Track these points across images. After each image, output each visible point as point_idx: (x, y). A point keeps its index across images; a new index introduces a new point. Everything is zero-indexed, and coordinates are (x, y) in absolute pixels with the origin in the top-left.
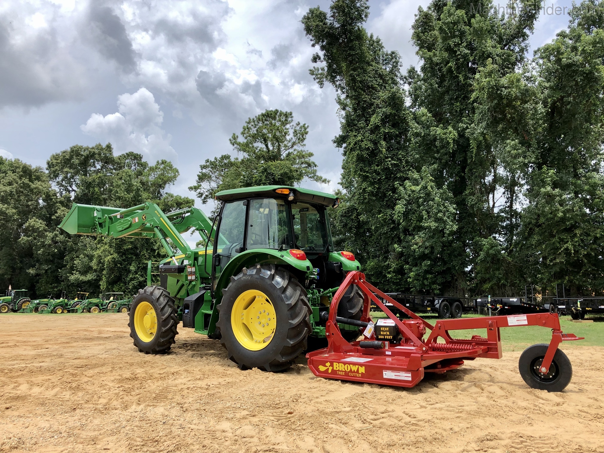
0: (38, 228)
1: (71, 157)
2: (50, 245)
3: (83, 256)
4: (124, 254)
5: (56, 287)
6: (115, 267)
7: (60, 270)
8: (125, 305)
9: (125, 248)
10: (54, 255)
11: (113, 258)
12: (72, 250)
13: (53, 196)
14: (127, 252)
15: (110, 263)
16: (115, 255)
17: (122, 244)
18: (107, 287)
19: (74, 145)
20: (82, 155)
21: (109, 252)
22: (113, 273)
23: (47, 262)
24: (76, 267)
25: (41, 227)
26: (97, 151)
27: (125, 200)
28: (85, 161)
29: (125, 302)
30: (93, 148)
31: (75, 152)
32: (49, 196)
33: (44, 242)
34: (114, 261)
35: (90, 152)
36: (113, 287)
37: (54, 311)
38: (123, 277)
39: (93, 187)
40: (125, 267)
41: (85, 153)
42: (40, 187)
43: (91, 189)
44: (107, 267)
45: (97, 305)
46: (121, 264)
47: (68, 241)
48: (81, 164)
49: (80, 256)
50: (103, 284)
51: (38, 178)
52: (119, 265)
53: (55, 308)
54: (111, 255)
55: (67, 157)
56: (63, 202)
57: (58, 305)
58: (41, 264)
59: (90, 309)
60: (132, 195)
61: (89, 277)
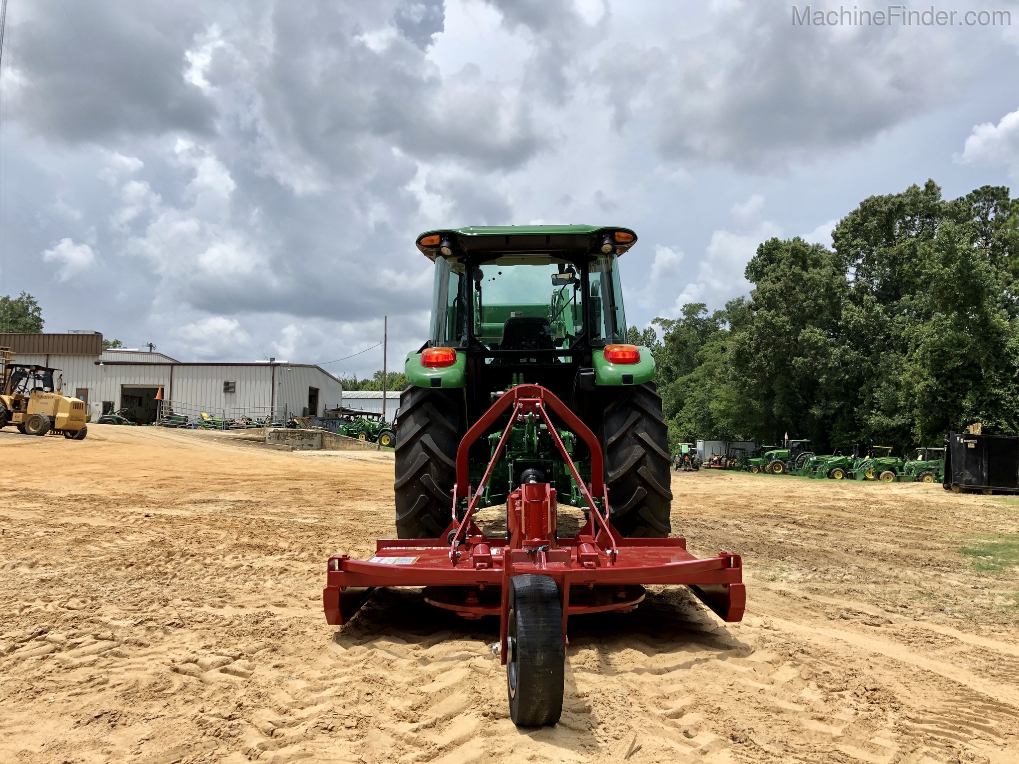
0: (816, 342)
1: (865, 219)
2: (837, 368)
3: (886, 385)
4: (950, 378)
5: (855, 437)
6: (933, 402)
7: (856, 409)
8: (930, 469)
9: (950, 366)
10: (847, 385)
11: (928, 386)
12: (871, 374)
13: (839, 287)
14: (955, 375)
15: (923, 396)
16: (932, 381)
17: (944, 361)
18: (924, 438)
19: (868, 197)
20: (881, 212)
21: (921, 376)
22: (931, 412)
23: (838, 395)
24: (877, 403)
25: (820, 339)
26: (907, 200)
27: (942, 279)
28: (888, 221)
29: (931, 464)
30: (899, 196)
31: (869, 209)
32: (832, 289)
33: (826, 364)
34: (930, 392)
35: (894, 204)
36: (934, 437)
37: (830, 475)
38: (951, 420)
39: (901, 264)
40: (953, 401)
41: (885, 209)
42: (818, 277)
43: (897, 268)
44: (919, 402)
45: (892, 469)
46: (945, 397)
47: (863, 361)
48: (881, 226)
49: (882, 385)
50: (918, 432)
51: (817, 264)
52: (940, 398)
53: (832, 470)
54: (926, 380)
55: (859, 220)
56: (854, 296)
57: (837, 466)
58: (828, 399)
59: (880, 473)
60: (954, 267)
61: (898, 420)
